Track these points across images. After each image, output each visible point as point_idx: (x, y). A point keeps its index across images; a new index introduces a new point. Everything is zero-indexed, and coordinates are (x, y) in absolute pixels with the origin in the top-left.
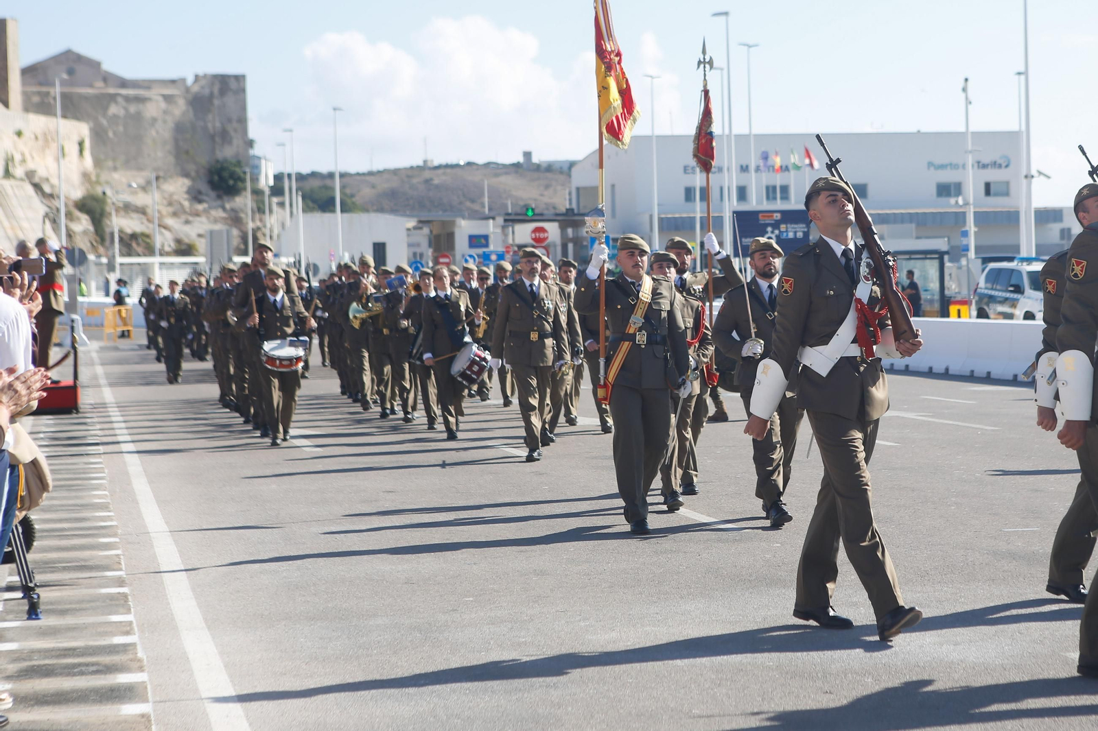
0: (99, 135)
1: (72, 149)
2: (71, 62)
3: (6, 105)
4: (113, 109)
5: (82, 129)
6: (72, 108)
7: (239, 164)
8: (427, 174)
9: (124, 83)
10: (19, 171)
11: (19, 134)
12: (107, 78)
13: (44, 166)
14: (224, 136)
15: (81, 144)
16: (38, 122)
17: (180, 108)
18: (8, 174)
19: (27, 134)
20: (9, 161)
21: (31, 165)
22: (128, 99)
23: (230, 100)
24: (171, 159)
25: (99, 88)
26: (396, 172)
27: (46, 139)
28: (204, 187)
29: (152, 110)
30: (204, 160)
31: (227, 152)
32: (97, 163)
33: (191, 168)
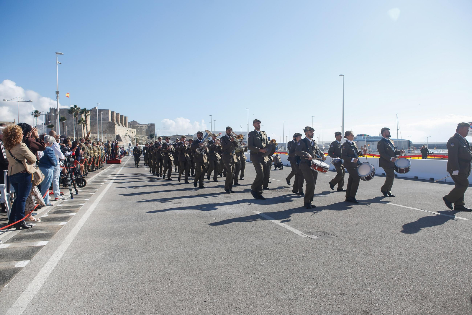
0: (137, 131)
1: (134, 132)
2: (134, 122)
3: (126, 127)
4: (139, 128)
5: (135, 130)
6: (133, 127)
7: (154, 134)
8: (177, 136)
9: (140, 125)
10: (127, 135)
11: (127, 130)
12: (138, 124)
13: (131, 134)
14: (152, 131)
15: (135, 132)
16: (130, 129)
17: (147, 127)
18: (126, 135)
19: (128, 130)
20: (126, 134)
21: (129, 134)
22: (140, 126)
23: (153, 126)
24: (146, 134)
25: (137, 125)
26: (173, 136)
27: (130, 131)
28: (149, 137)
29: (143, 128)
30: (149, 134)
31: (152, 133)
32: (137, 134)
33: (148, 135)
